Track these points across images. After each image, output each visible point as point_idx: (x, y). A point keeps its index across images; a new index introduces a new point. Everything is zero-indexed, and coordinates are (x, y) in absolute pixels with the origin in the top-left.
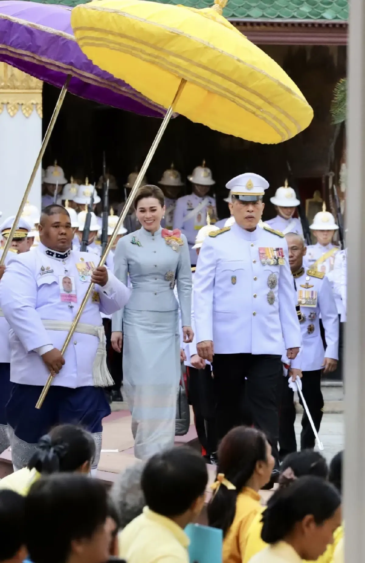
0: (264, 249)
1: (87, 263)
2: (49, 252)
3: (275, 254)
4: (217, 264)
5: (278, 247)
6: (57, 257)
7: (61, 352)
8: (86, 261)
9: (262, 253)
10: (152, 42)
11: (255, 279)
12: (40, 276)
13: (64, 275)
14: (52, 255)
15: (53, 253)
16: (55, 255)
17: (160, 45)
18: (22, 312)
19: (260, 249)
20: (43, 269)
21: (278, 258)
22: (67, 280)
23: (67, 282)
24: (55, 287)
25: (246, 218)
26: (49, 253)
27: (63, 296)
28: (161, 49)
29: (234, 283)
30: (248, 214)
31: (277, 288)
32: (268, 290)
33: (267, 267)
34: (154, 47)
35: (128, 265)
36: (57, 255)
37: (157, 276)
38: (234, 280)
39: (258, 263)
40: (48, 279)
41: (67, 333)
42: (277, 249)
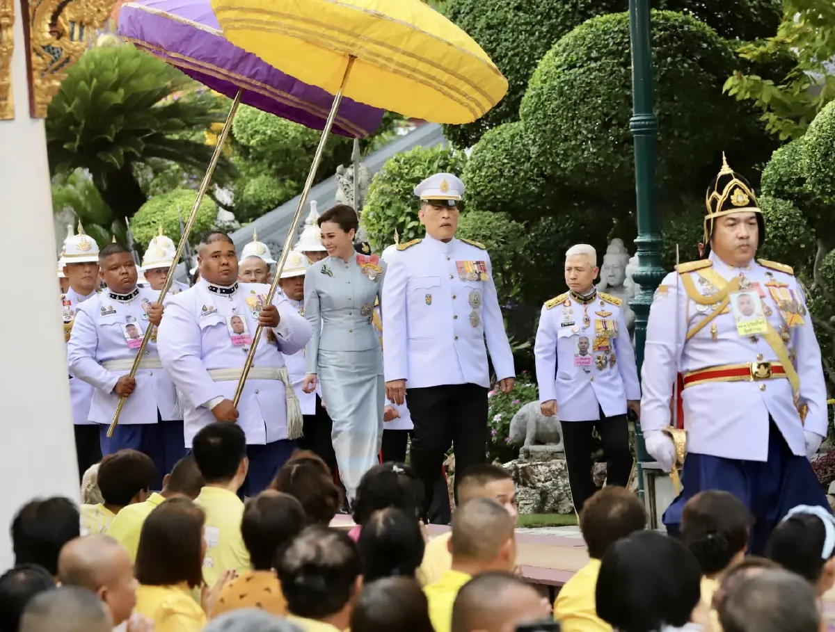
0: (462, 262)
1: (259, 296)
2: (212, 287)
3: (476, 267)
4: (407, 282)
5: (478, 260)
6: (221, 292)
7: (233, 403)
8: (257, 294)
9: (460, 267)
10: (348, 28)
11: (454, 297)
12: (202, 317)
13: (232, 314)
14: (215, 291)
15: (217, 289)
16: (219, 291)
17: (357, 31)
18: (183, 363)
19: (457, 263)
20: (204, 309)
21: (480, 273)
22: (235, 320)
23: (236, 321)
24: (223, 329)
25: (442, 226)
26: (213, 289)
27: (233, 339)
28: (357, 36)
29: (429, 303)
30: (444, 221)
31: (481, 307)
32: (470, 310)
33: (467, 283)
34: (351, 34)
35: (319, 297)
36: (221, 290)
37: (352, 311)
38: (429, 300)
39: (457, 278)
40: (213, 320)
41: (238, 381)
42: (478, 263)
